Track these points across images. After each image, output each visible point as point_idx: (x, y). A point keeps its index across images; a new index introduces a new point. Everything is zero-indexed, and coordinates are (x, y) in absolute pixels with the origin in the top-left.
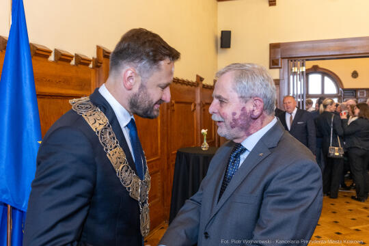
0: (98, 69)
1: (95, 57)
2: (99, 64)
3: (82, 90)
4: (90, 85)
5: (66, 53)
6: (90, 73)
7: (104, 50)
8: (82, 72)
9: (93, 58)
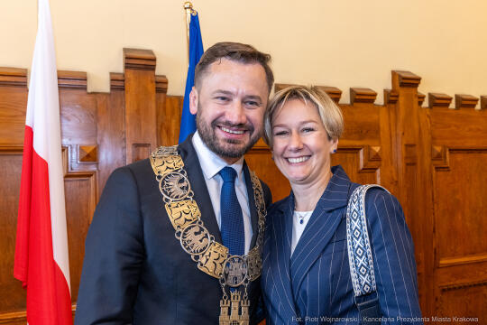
0: (392, 106)
1: (390, 87)
2: (393, 99)
3: (361, 138)
4: (377, 131)
5: (334, 90)
6: (378, 113)
7: (400, 76)
8: (362, 113)
9: (385, 90)
